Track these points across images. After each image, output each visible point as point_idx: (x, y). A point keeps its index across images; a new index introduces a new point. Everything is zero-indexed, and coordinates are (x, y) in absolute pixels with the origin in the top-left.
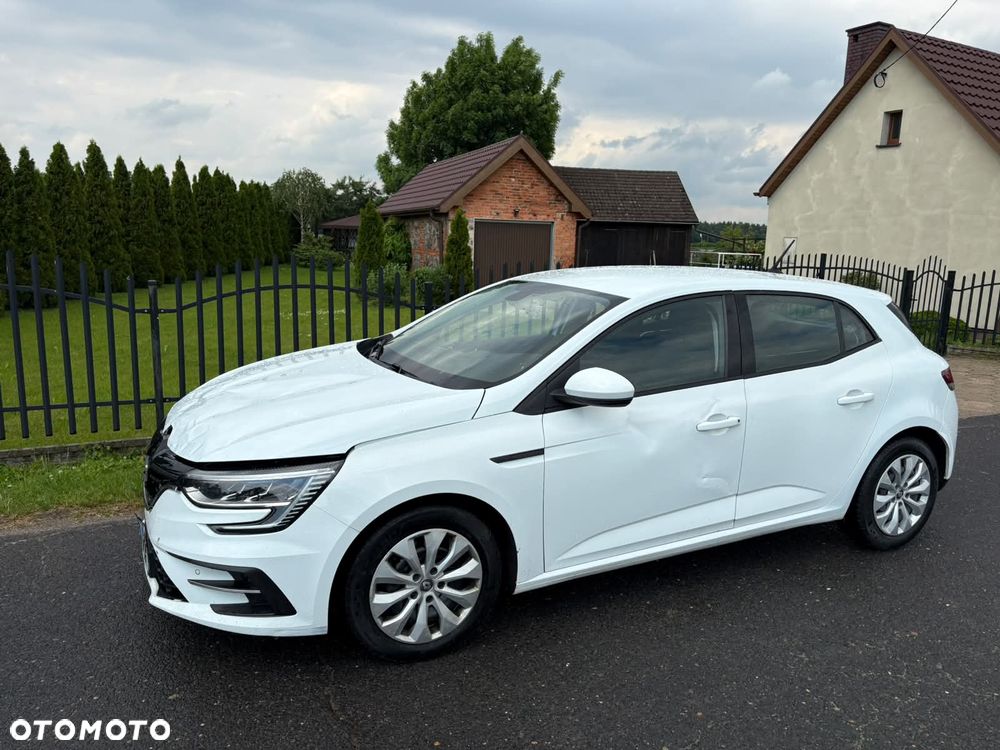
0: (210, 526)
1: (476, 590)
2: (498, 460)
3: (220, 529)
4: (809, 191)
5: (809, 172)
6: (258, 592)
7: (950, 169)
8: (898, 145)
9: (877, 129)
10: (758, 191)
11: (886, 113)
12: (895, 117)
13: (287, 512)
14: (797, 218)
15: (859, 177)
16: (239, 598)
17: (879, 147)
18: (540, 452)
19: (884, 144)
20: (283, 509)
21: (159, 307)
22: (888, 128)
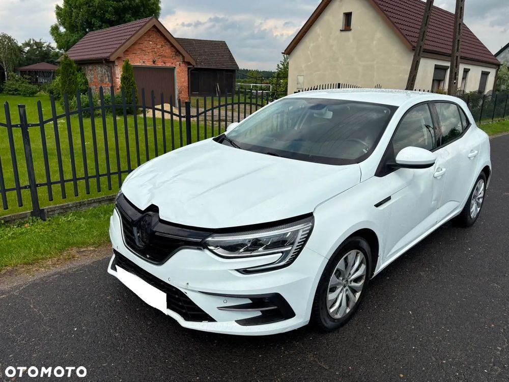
0: (237, 270)
1: (362, 281)
2: (377, 206)
3: (246, 271)
4: (309, 52)
5: (308, 43)
6: (276, 307)
7: (375, 42)
8: (350, 30)
9: (340, 22)
10: (284, 52)
11: (344, 13)
12: (348, 16)
13: (291, 254)
14: (303, 66)
15: (332, 46)
16: (256, 313)
17: (341, 31)
18: (389, 199)
19: (344, 29)
20: (287, 252)
21: (28, 123)
22: (344, 22)
